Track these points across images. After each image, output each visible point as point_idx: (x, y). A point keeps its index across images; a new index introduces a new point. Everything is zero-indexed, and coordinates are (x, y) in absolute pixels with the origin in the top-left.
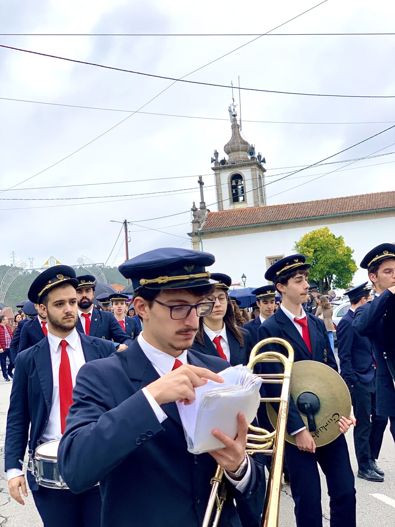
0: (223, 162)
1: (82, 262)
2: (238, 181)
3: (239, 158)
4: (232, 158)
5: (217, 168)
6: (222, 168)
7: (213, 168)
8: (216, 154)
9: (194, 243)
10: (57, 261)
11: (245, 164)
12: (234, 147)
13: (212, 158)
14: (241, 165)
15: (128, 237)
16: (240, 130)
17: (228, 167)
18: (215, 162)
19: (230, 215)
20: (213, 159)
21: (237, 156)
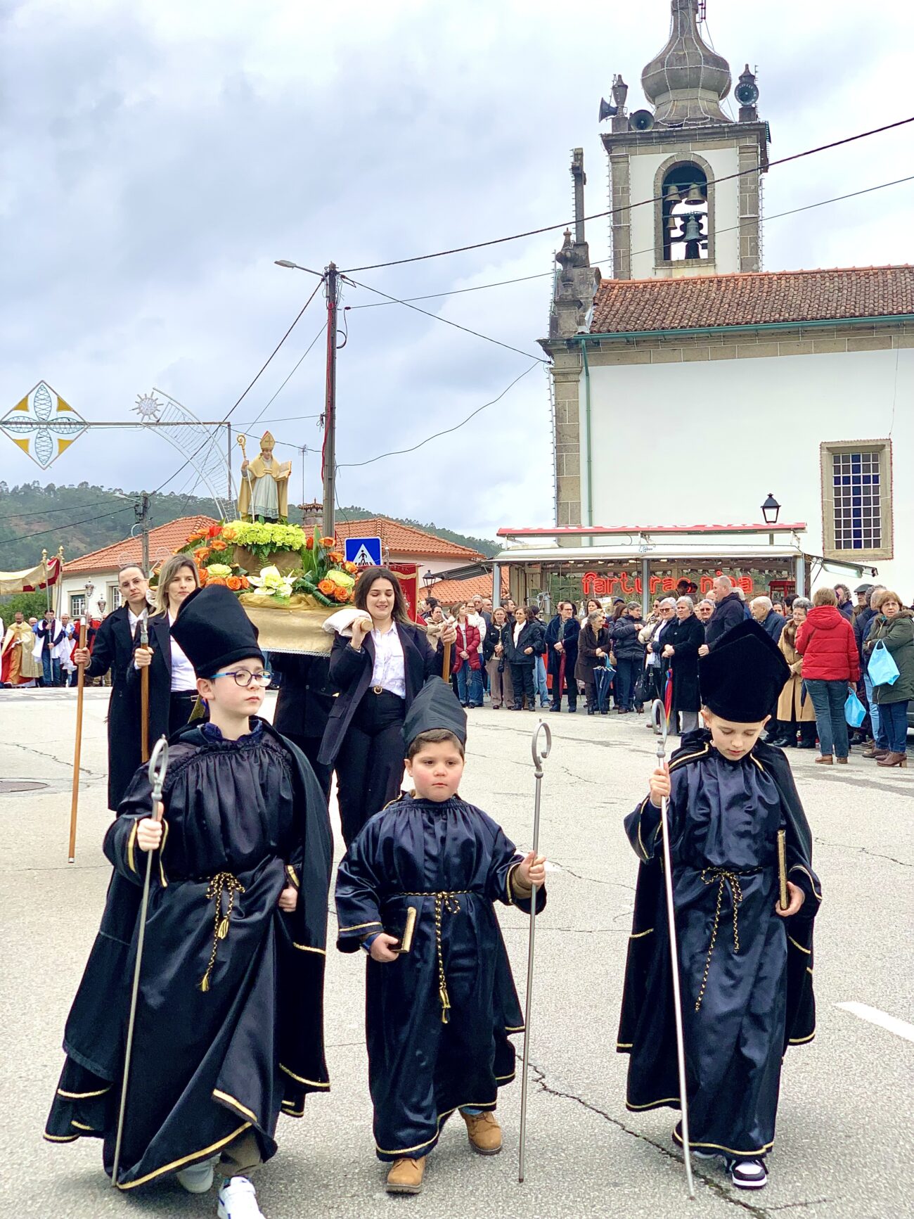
0: (642, 118)
1: (152, 413)
2: (688, 186)
3: (696, 108)
4: (672, 110)
5: (621, 137)
6: (638, 136)
7: (609, 135)
8: (620, 89)
9: (561, 378)
10: (59, 399)
11: (720, 131)
12: (682, 72)
13: (603, 102)
14: (706, 131)
15: (338, 329)
16: (698, 19)
17: (660, 137)
18: (613, 116)
19: (680, 292)
20: (609, 106)
21: (688, 103)
